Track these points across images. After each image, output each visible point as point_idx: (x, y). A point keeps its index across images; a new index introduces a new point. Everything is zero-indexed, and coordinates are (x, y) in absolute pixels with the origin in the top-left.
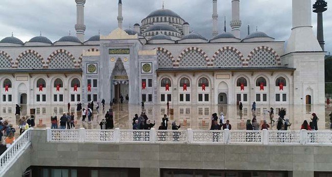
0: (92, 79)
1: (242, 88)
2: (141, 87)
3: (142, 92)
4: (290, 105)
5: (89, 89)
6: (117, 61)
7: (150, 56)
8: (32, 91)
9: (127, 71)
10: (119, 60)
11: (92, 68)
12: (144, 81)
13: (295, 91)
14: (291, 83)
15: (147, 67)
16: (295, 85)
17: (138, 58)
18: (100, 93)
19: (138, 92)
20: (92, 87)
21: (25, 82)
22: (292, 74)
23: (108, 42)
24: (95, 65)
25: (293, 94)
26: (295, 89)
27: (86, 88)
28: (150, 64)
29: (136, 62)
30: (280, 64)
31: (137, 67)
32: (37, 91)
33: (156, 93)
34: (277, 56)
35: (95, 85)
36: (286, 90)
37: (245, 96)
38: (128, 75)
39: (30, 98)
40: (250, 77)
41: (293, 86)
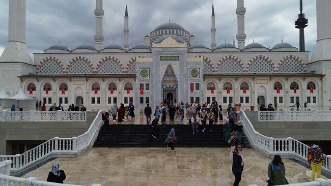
0: (145, 83)
1: (278, 92)
2: (189, 91)
3: (190, 95)
4: (319, 106)
5: (142, 93)
6: (168, 67)
7: (197, 63)
8: (88, 95)
9: (177, 76)
10: (170, 66)
11: (144, 73)
12: (192, 85)
13: (324, 94)
14: (320, 87)
15: (194, 73)
16: (323, 89)
17: (187, 64)
18: (152, 96)
19: (187, 95)
20: (145, 91)
21: (81, 86)
22: (321, 80)
23: (160, 50)
24: (148, 70)
25: (322, 97)
26: (324, 92)
27: (139, 91)
28: (198, 70)
29: (185, 68)
30: (305, 71)
31: (186, 72)
32: (92, 94)
33: (203, 96)
34: (304, 64)
35: (148, 89)
36: (315, 93)
37: (281, 98)
38: (178, 80)
39: (86, 101)
40: (285, 82)
41: (322, 90)
